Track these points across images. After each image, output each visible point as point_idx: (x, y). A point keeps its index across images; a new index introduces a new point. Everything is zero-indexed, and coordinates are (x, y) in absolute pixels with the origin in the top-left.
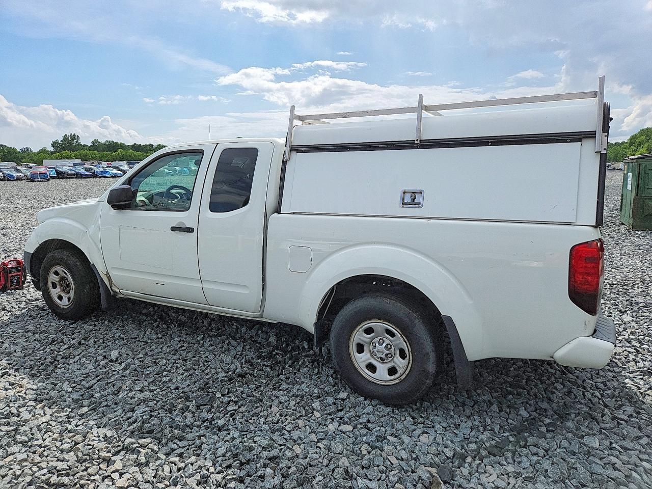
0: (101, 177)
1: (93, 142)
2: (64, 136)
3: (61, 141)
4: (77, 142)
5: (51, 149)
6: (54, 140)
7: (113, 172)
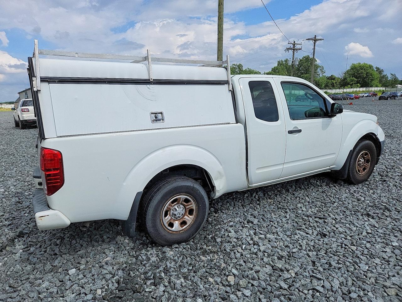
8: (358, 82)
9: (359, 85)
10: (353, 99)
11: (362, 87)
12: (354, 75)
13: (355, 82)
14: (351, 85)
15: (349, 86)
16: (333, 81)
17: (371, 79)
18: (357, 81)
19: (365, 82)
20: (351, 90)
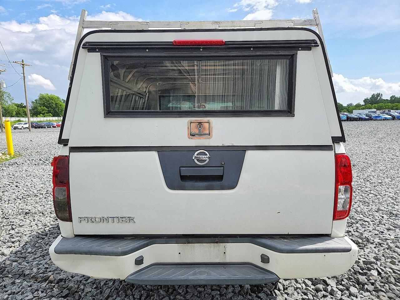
0: (374, 120)
1: (391, 98)
2: (373, 95)
3: (370, 98)
4: (380, 98)
5: (362, 103)
6: (366, 98)
7: (385, 117)
8: (49, 112)
9: (50, 114)
10: (55, 127)
11: (53, 116)
12: (44, 105)
13: (47, 111)
14: (43, 114)
15: (41, 115)
16: (24, 109)
17: (61, 110)
18: (48, 110)
19: (56, 112)
20: (45, 119)
